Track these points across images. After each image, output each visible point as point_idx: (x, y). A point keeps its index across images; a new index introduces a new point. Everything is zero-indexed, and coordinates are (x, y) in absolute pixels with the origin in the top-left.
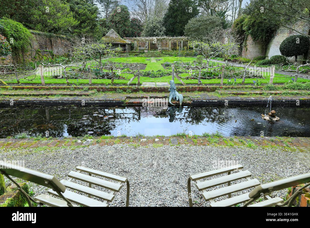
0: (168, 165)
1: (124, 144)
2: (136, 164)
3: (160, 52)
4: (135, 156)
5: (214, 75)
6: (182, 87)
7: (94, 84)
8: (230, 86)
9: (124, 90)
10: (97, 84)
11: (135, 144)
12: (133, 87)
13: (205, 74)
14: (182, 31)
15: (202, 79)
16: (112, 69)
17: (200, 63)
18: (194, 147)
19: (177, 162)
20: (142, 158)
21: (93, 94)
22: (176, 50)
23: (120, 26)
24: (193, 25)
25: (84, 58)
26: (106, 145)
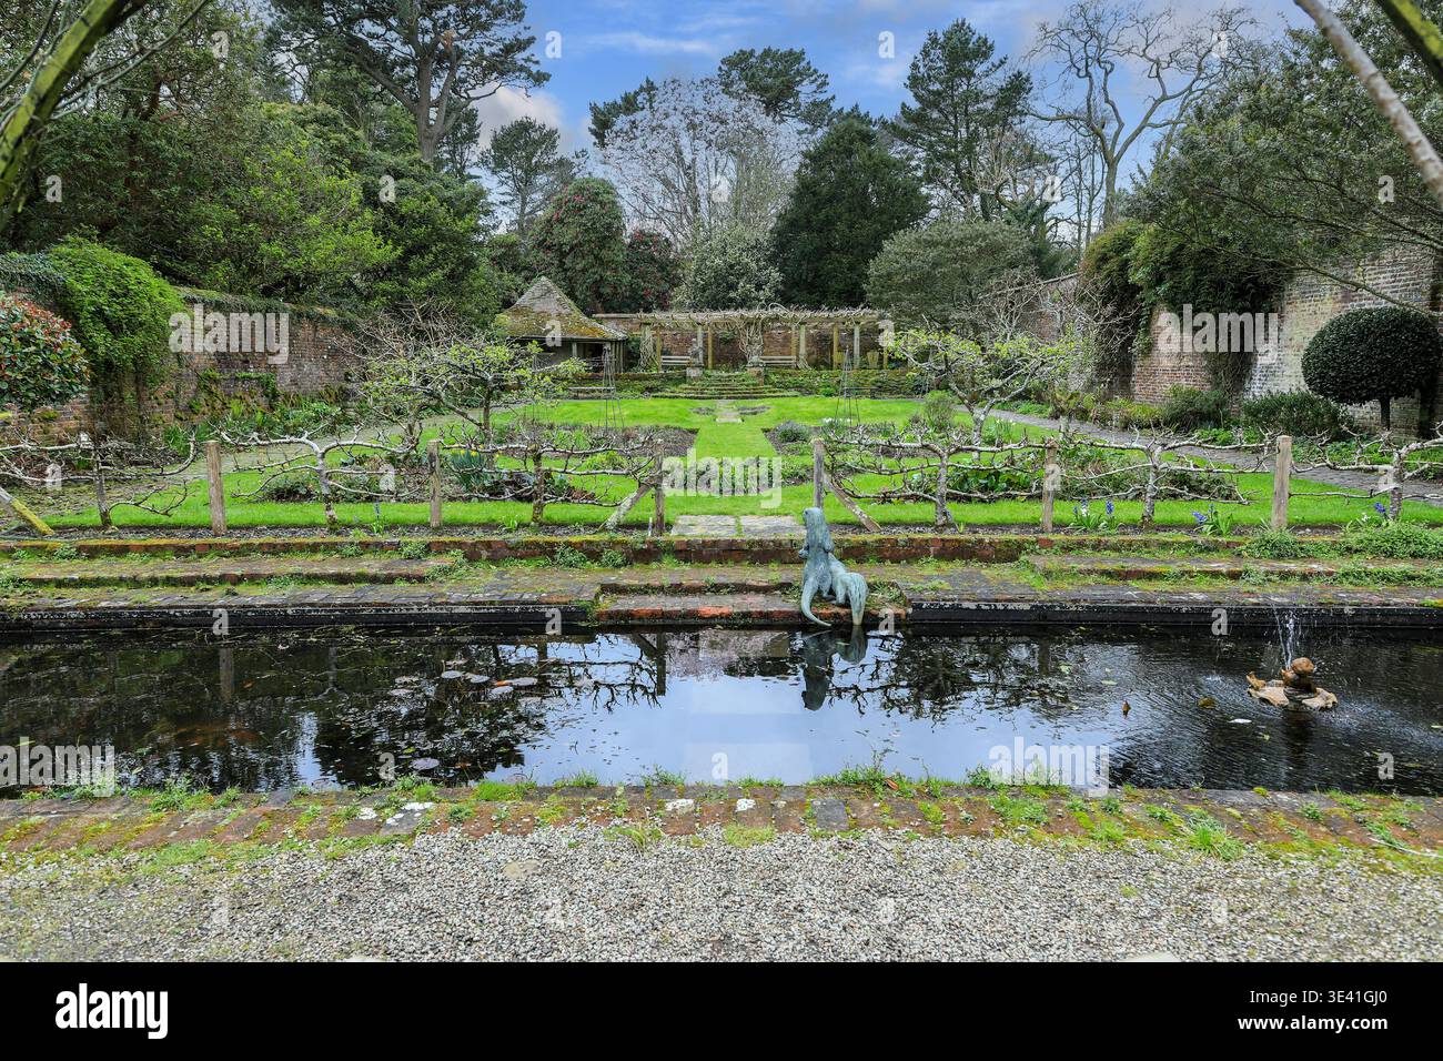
0: (799, 943)
1: (586, 825)
2: (643, 937)
3: (759, 374)
4: (635, 891)
5: (1010, 483)
6: (862, 537)
7: (452, 526)
8: (1084, 537)
9: (592, 553)
10: (464, 525)
11: (637, 829)
12: (634, 538)
13: (965, 478)
14: (857, 285)
15: (954, 504)
16: (537, 458)
17: (940, 428)
18: (930, 844)
19: (844, 928)
20: (669, 905)
21: (446, 573)
22: (829, 366)
23: (579, 267)
24: (903, 260)
25: (411, 409)
26: (494, 830)
